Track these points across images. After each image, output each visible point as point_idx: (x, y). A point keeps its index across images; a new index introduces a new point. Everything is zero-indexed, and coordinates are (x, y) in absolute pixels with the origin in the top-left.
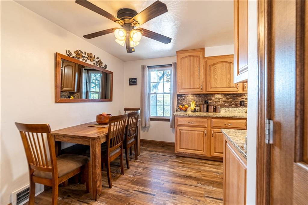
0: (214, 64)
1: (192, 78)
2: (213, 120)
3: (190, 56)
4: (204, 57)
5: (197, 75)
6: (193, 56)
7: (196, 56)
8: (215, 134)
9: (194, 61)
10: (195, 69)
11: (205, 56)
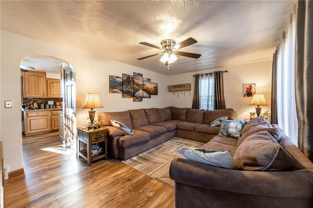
0: (52, 83)
1: (37, 88)
2: (53, 111)
3: (35, 75)
4: (45, 77)
5: (41, 87)
6: (38, 76)
7: (40, 76)
8: (54, 119)
9: (38, 79)
10: (40, 84)
11: (47, 77)
